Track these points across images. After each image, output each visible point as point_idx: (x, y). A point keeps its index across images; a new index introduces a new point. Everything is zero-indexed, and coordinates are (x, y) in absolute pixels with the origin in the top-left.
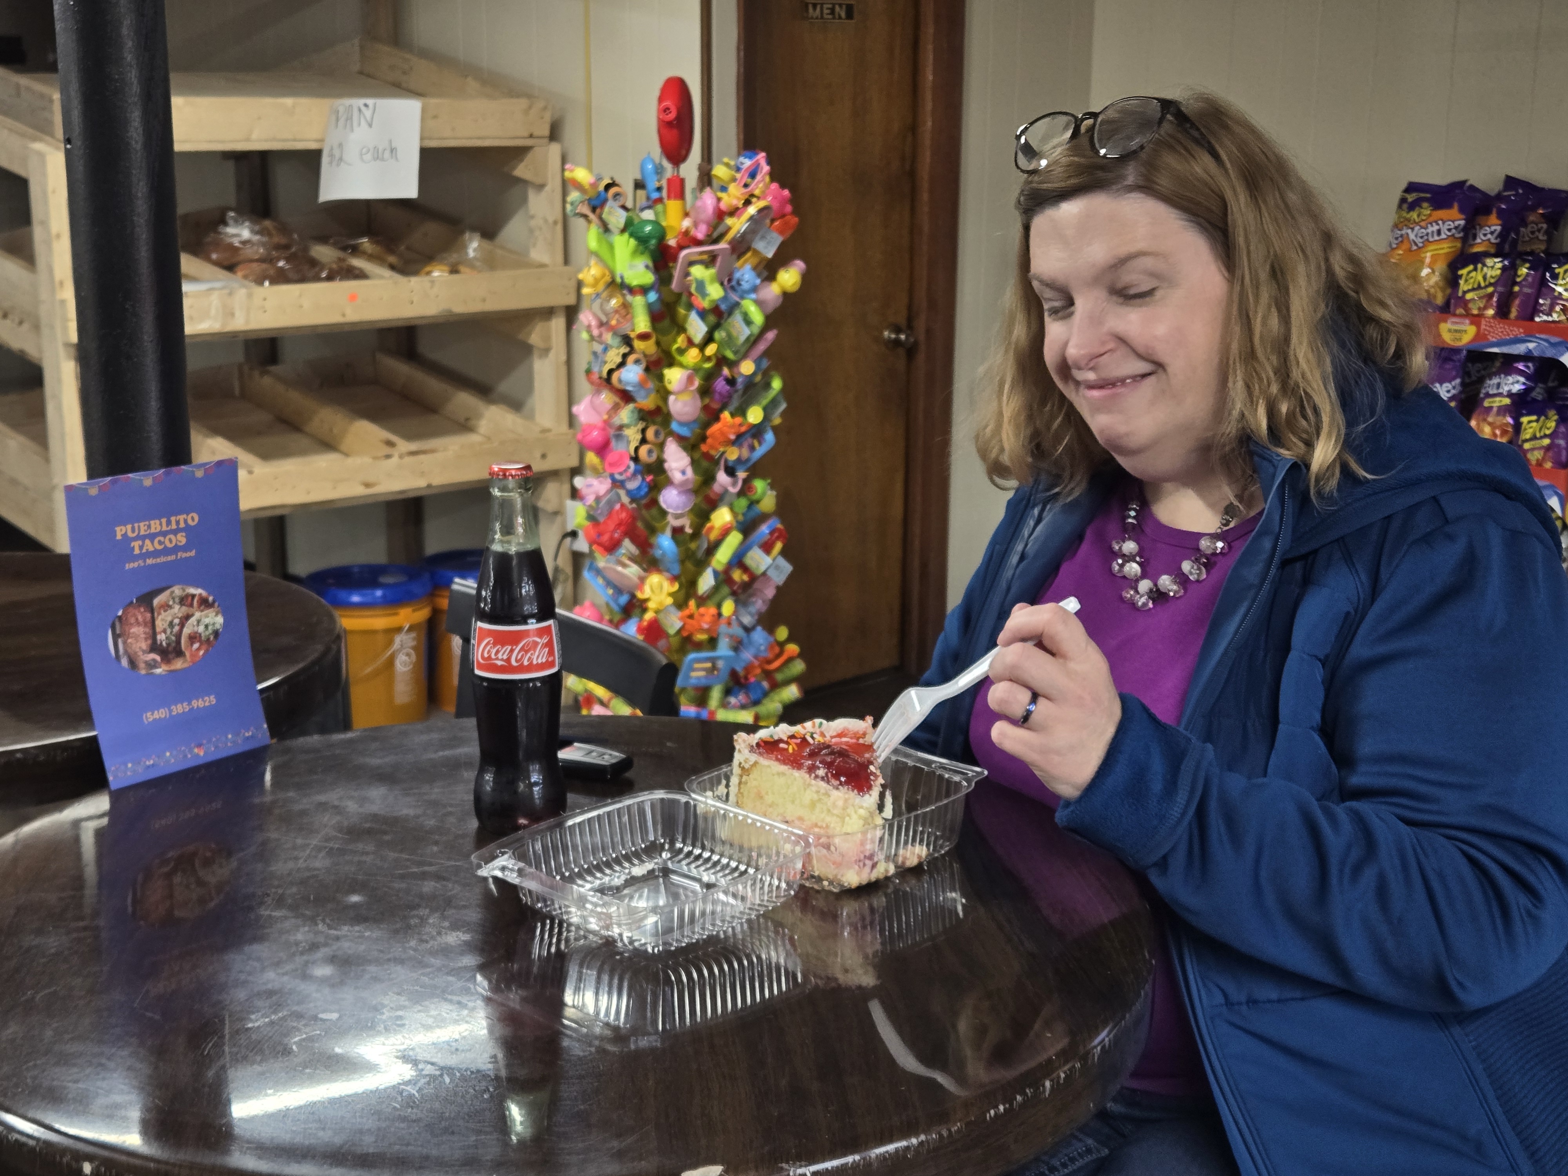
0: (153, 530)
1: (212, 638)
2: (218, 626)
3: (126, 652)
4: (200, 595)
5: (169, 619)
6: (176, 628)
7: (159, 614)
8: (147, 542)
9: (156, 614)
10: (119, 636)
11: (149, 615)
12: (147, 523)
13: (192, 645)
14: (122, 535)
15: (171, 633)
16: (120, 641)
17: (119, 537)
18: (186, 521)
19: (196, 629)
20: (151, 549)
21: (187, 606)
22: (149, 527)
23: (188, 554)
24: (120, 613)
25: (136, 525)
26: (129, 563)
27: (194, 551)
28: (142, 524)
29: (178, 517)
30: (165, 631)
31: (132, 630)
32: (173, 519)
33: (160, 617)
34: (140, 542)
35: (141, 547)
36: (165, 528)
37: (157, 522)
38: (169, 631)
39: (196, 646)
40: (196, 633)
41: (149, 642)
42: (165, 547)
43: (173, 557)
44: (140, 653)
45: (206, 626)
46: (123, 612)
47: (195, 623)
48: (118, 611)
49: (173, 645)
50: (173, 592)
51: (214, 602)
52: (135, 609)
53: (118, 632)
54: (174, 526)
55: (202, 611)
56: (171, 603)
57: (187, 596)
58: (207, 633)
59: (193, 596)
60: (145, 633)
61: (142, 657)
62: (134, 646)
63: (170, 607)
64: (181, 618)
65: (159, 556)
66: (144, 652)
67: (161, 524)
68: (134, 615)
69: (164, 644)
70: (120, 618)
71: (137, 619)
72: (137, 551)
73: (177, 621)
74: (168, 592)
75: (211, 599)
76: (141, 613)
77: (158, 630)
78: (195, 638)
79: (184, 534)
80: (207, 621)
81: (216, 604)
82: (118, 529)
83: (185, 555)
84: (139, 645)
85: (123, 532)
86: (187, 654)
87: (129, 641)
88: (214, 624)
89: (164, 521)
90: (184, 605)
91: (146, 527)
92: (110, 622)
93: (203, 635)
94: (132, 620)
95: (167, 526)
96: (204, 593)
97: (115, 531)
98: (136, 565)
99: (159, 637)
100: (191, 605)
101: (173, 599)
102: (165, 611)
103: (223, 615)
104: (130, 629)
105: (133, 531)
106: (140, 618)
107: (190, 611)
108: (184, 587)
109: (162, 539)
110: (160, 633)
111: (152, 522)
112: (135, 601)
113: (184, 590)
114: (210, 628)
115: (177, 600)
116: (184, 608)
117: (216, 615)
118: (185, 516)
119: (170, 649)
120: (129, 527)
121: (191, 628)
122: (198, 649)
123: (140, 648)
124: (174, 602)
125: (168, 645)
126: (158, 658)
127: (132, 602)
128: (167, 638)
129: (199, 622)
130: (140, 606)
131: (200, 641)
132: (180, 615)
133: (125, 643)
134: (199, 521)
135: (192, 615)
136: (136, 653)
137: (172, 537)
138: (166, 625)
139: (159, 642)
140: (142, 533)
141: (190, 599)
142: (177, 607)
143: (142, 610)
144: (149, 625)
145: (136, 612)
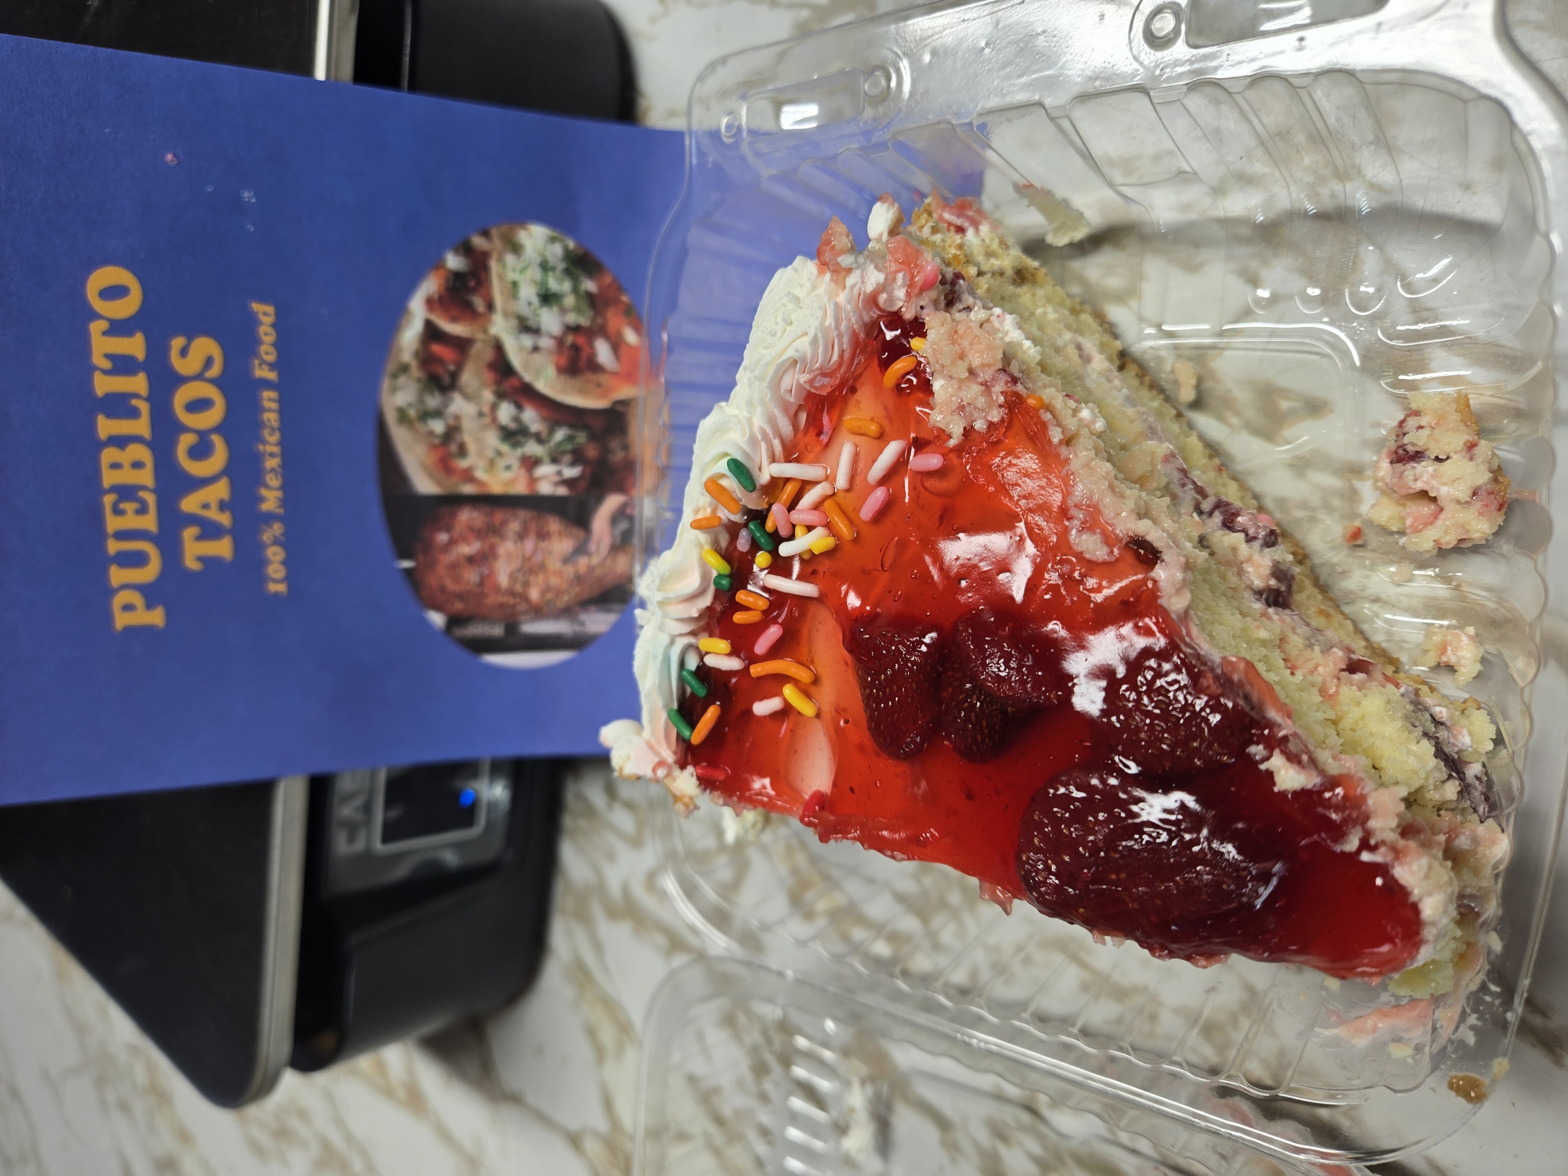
0: (146, 477)
1: (589, 285)
2: (556, 251)
3: (567, 612)
4: (430, 303)
5: (492, 439)
6: (531, 417)
7: (468, 476)
8: (190, 504)
9: (468, 489)
10: (512, 628)
11: (466, 516)
12: (108, 500)
13: (594, 367)
14: (150, 605)
15: (539, 439)
16: (532, 628)
17: (156, 617)
18: (118, 328)
19: (546, 343)
20: (221, 490)
21: (460, 366)
22: (126, 492)
23: (267, 334)
24: (437, 619)
25: (113, 547)
26: (264, 579)
27: (257, 307)
28: (113, 524)
29: (99, 360)
30: (530, 463)
31: (503, 580)
32: (103, 385)
33: (480, 474)
34: (189, 533)
35: (210, 531)
36: (141, 426)
37: (108, 455)
38: (532, 448)
39: (603, 352)
40: (560, 341)
41: (554, 525)
42: (218, 429)
43: (269, 398)
44: (583, 562)
45: (547, 298)
46: (438, 608)
47: (527, 341)
48: (427, 625)
49: (581, 438)
50: (402, 416)
51: (466, 249)
52: (432, 565)
53: (497, 631)
54: (138, 383)
55: (490, 306)
56: (438, 426)
57: (426, 359)
58: (570, 301)
59: (431, 333)
60: (521, 536)
61: (595, 560)
62: (554, 581)
63: (452, 432)
64: (501, 395)
65: (257, 459)
66: (581, 549)
67: (120, 442)
68: (454, 567)
69: (571, 472)
70: (455, 621)
71: (471, 560)
72: (223, 548)
73: (506, 412)
74: (400, 436)
75: (454, 262)
76: (452, 542)
77: (520, 488)
78: (576, 348)
79: (177, 343)
80: (528, 293)
81: (478, 241)
82: (122, 620)
83: (267, 351)
84: (554, 564)
85: (135, 598)
86: (624, 392)
87: (534, 594)
88: (545, 266)
89: (106, 427)
90: (454, 376)
91: (129, 507)
92: (462, 655)
93: (572, 318)
94: (471, 576)
95: (134, 414)
96: (430, 286)
97: (132, 631)
98: (275, 555)
99: (545, 488)
100: (462, 345)
101: (426, 415)
102: (462, 451)
103: (522, 218)
104: (497, 589)
105: (137, 560)
106: (467, 549)
107: (481, 352)
108: (391, 367)
109: (186, 441)
110: (533, 481)
111: (109, 478)
112: (406, 564)
113: (404, 369)
114: (553, 284)
115: (433, 401)
116: (469, 377)
117: (516, 248)
118: (96, 328)
119: (592, 452)
120: (117, 575)
121: (537, 358)
122: (617, 345)
123: (566, 561)
124: (438, 414)
125: (578, 457)
126: (612, 502)
127: (408, 572)
128: (555, 460)
129: (526, 327)
130: (428, 546)
131: (589, 333)
132: (488, 396)
133: (538, 612)
134: (128, 266)
135: (498, 348)
136: (578, 579)
137: (182, 396)
138: (512, 456)
139: (562, 491)
140: (149, 522)
141: (437, 349)
142: (458, 405)
143: (443, 537)
144: (499, 516)
145: (446, 559)
